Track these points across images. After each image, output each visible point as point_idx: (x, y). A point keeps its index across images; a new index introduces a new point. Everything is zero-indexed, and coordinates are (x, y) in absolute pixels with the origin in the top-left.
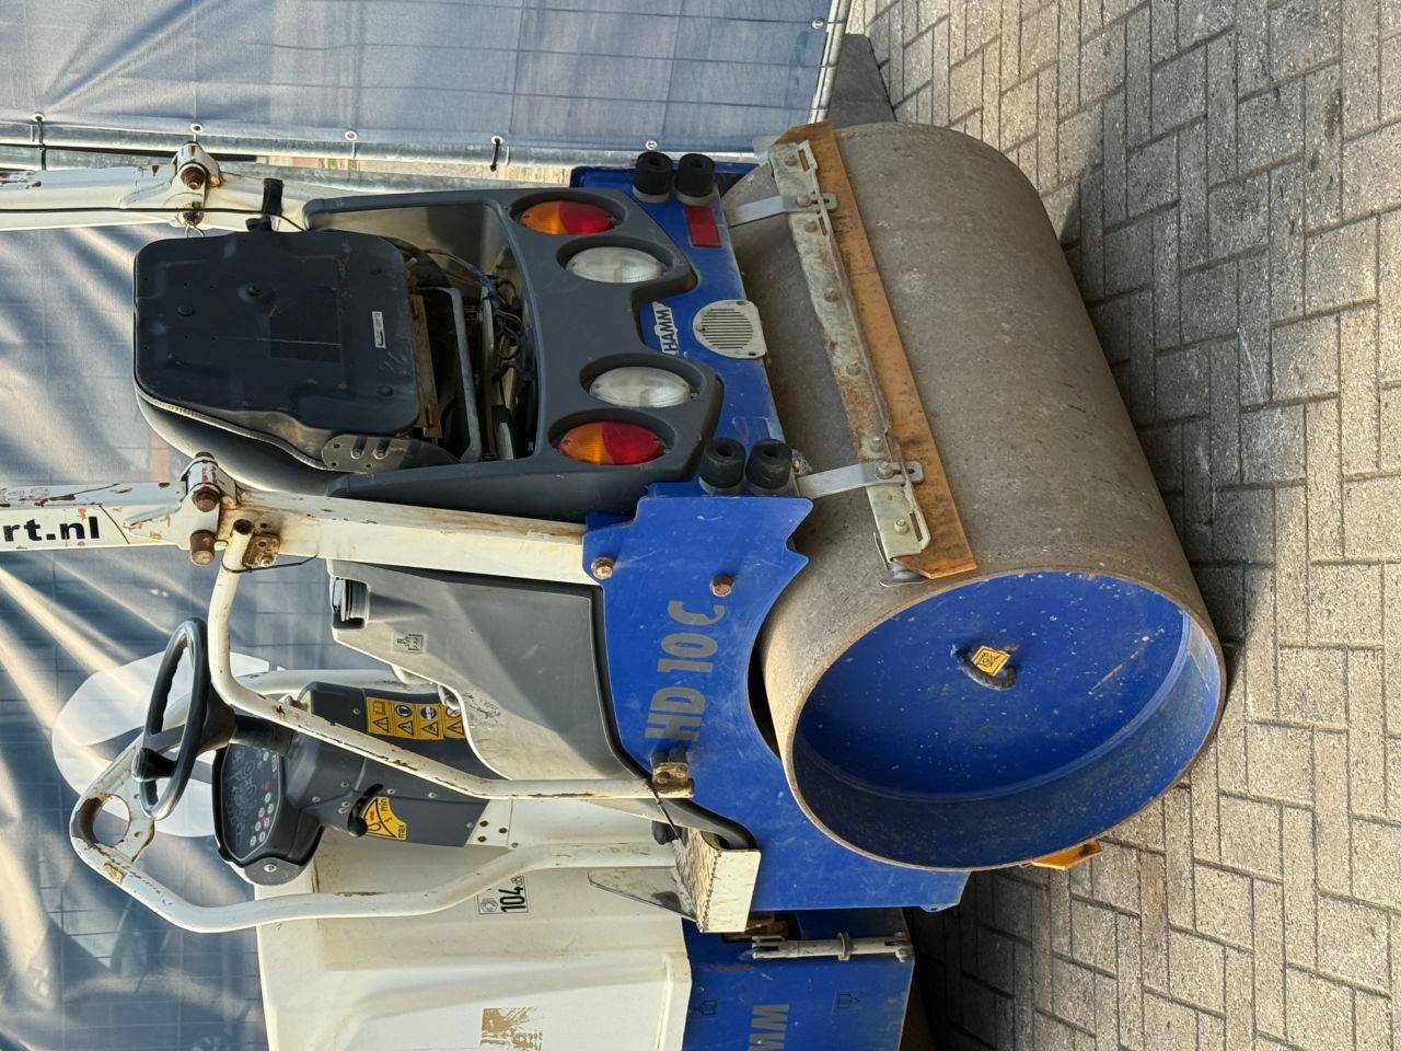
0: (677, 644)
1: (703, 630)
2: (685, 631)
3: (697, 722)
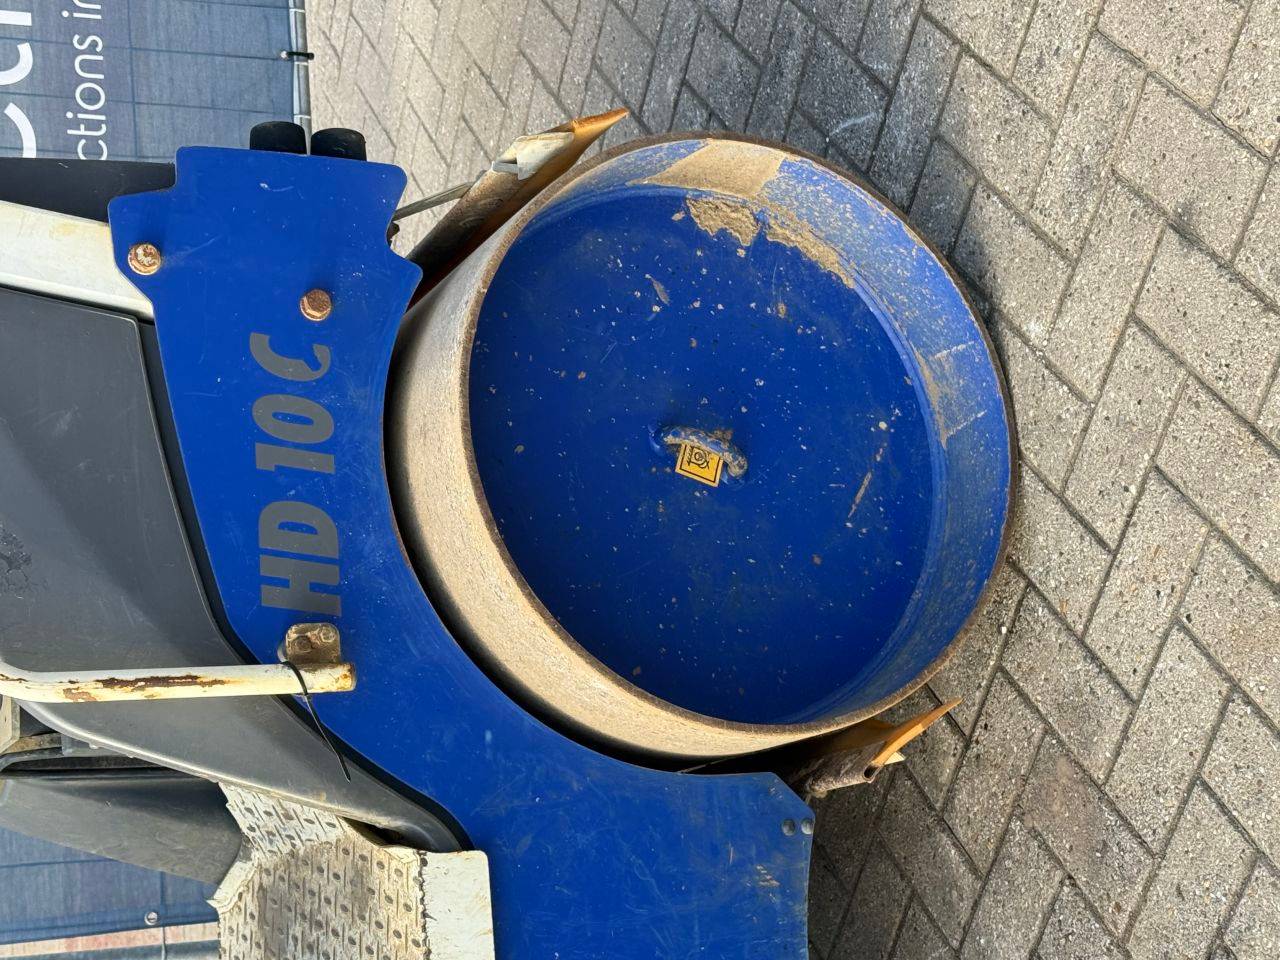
0: (275, 415)
1: (309, 391)
2: (282, 391)
3: (331, 575)
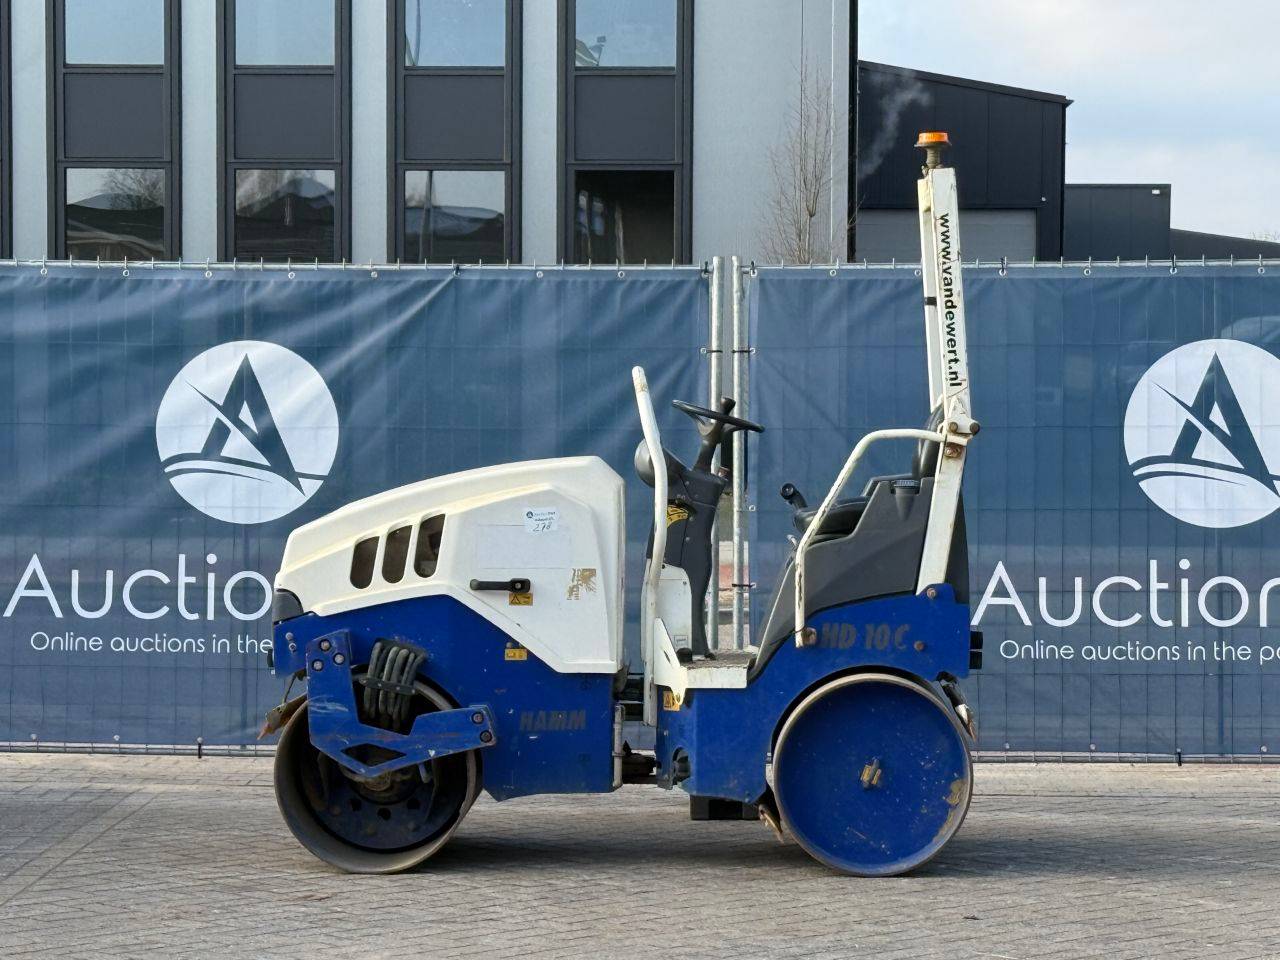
0: (883, 631)
1: (891, 642)
2: (891, 634)
3: (833, 645)
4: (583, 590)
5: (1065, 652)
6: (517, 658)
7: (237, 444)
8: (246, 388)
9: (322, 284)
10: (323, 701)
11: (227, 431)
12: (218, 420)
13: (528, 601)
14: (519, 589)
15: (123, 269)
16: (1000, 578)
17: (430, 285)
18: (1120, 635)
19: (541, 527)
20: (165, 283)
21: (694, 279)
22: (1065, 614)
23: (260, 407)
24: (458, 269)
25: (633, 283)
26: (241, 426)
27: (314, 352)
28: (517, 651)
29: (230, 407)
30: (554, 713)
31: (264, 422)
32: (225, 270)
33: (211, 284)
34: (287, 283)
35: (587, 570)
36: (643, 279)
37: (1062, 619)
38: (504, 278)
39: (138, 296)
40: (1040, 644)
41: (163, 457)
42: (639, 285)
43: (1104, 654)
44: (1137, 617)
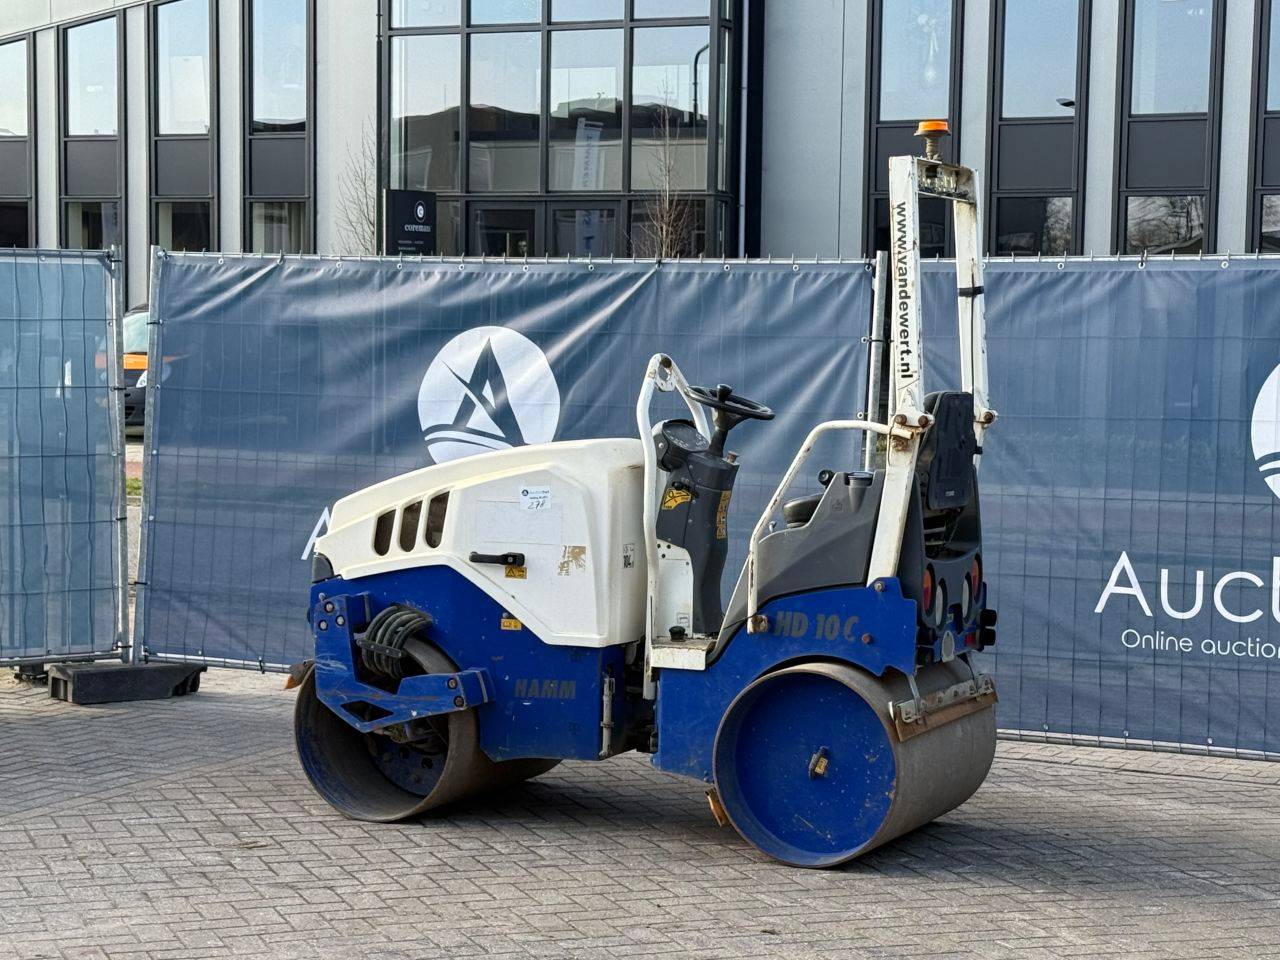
0: (833, 622)
1: (841, 634)
2: (840, 625)
3: (786, 634)
4: (573, 566)
5: (1184, 644)
6: (513, 628)
7: (480, 418)
8: (487, 370)
9: (549, 275)
10: (326, 659)
11: (473, 405)
12: (466, 395)
13: (523, 575)
14: (514, 563)
15: (398, 262)
16: (1124, 568)
17: (636, 277)
18: (1241, 632)
19: (535, 506)
20: (428, 275)
21: (860, 271)
22: (1186, 606)
23: (499, 385)
24: (659, 262)
25: (806, 276)
26: (483, 400)
27: (542, 336)
28: (513, 622)
29: (476, 384)
30: (547, 682)
31: (501, 398)
32: (476, 263)
33: (462, 276)
34: (520, 276)
35: (575, 547)
36: (813, 272)
37: (1183, 611)
38: (697, 271)
39: (408, 286)
40: (1160, 635)
41: (424, 428)
42: (811, 277)
43: (1224, 648)
44: (1258, 614)
